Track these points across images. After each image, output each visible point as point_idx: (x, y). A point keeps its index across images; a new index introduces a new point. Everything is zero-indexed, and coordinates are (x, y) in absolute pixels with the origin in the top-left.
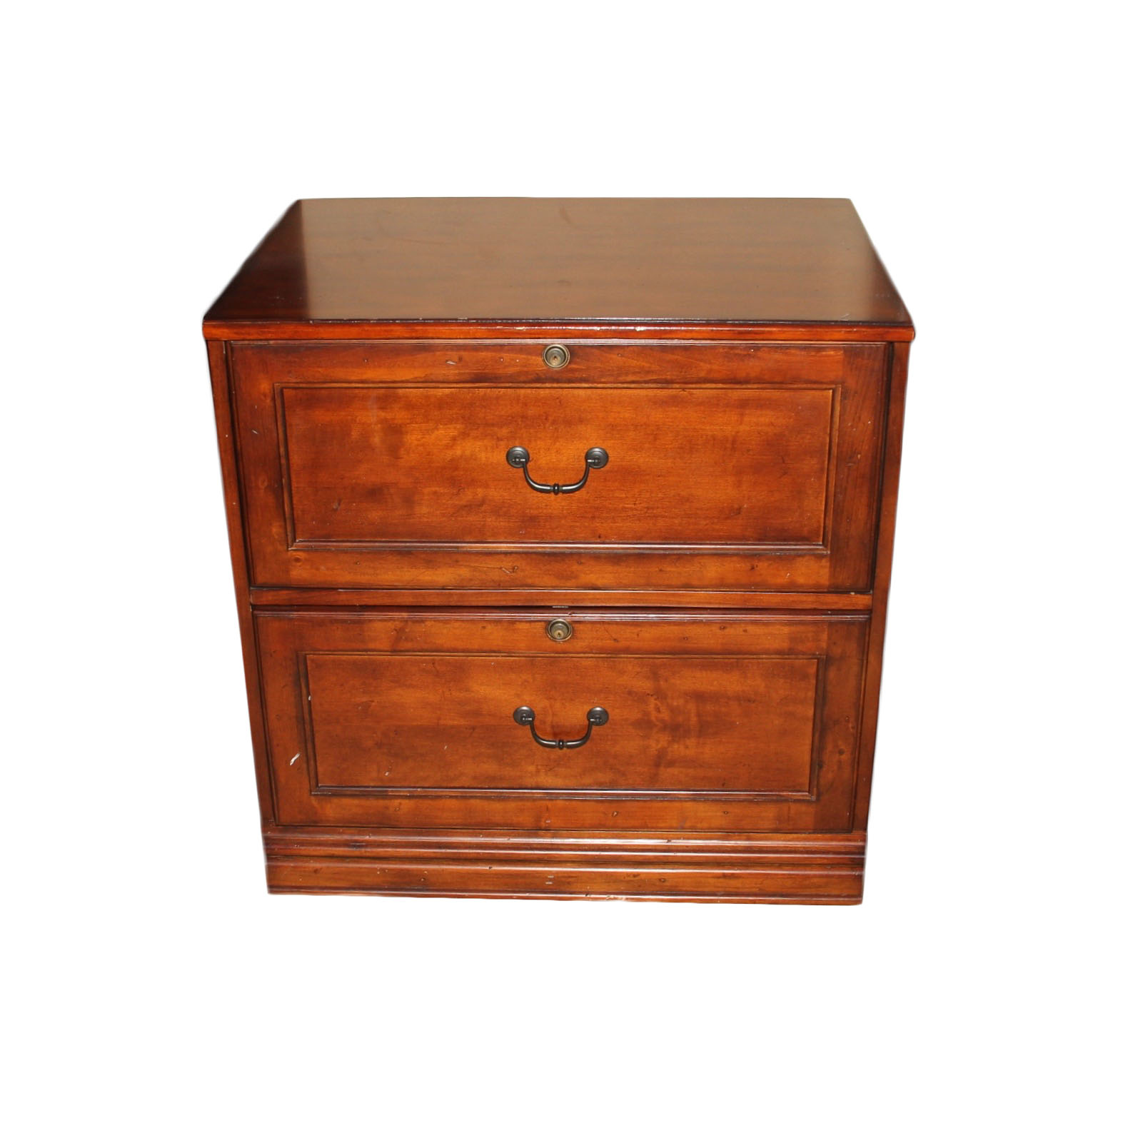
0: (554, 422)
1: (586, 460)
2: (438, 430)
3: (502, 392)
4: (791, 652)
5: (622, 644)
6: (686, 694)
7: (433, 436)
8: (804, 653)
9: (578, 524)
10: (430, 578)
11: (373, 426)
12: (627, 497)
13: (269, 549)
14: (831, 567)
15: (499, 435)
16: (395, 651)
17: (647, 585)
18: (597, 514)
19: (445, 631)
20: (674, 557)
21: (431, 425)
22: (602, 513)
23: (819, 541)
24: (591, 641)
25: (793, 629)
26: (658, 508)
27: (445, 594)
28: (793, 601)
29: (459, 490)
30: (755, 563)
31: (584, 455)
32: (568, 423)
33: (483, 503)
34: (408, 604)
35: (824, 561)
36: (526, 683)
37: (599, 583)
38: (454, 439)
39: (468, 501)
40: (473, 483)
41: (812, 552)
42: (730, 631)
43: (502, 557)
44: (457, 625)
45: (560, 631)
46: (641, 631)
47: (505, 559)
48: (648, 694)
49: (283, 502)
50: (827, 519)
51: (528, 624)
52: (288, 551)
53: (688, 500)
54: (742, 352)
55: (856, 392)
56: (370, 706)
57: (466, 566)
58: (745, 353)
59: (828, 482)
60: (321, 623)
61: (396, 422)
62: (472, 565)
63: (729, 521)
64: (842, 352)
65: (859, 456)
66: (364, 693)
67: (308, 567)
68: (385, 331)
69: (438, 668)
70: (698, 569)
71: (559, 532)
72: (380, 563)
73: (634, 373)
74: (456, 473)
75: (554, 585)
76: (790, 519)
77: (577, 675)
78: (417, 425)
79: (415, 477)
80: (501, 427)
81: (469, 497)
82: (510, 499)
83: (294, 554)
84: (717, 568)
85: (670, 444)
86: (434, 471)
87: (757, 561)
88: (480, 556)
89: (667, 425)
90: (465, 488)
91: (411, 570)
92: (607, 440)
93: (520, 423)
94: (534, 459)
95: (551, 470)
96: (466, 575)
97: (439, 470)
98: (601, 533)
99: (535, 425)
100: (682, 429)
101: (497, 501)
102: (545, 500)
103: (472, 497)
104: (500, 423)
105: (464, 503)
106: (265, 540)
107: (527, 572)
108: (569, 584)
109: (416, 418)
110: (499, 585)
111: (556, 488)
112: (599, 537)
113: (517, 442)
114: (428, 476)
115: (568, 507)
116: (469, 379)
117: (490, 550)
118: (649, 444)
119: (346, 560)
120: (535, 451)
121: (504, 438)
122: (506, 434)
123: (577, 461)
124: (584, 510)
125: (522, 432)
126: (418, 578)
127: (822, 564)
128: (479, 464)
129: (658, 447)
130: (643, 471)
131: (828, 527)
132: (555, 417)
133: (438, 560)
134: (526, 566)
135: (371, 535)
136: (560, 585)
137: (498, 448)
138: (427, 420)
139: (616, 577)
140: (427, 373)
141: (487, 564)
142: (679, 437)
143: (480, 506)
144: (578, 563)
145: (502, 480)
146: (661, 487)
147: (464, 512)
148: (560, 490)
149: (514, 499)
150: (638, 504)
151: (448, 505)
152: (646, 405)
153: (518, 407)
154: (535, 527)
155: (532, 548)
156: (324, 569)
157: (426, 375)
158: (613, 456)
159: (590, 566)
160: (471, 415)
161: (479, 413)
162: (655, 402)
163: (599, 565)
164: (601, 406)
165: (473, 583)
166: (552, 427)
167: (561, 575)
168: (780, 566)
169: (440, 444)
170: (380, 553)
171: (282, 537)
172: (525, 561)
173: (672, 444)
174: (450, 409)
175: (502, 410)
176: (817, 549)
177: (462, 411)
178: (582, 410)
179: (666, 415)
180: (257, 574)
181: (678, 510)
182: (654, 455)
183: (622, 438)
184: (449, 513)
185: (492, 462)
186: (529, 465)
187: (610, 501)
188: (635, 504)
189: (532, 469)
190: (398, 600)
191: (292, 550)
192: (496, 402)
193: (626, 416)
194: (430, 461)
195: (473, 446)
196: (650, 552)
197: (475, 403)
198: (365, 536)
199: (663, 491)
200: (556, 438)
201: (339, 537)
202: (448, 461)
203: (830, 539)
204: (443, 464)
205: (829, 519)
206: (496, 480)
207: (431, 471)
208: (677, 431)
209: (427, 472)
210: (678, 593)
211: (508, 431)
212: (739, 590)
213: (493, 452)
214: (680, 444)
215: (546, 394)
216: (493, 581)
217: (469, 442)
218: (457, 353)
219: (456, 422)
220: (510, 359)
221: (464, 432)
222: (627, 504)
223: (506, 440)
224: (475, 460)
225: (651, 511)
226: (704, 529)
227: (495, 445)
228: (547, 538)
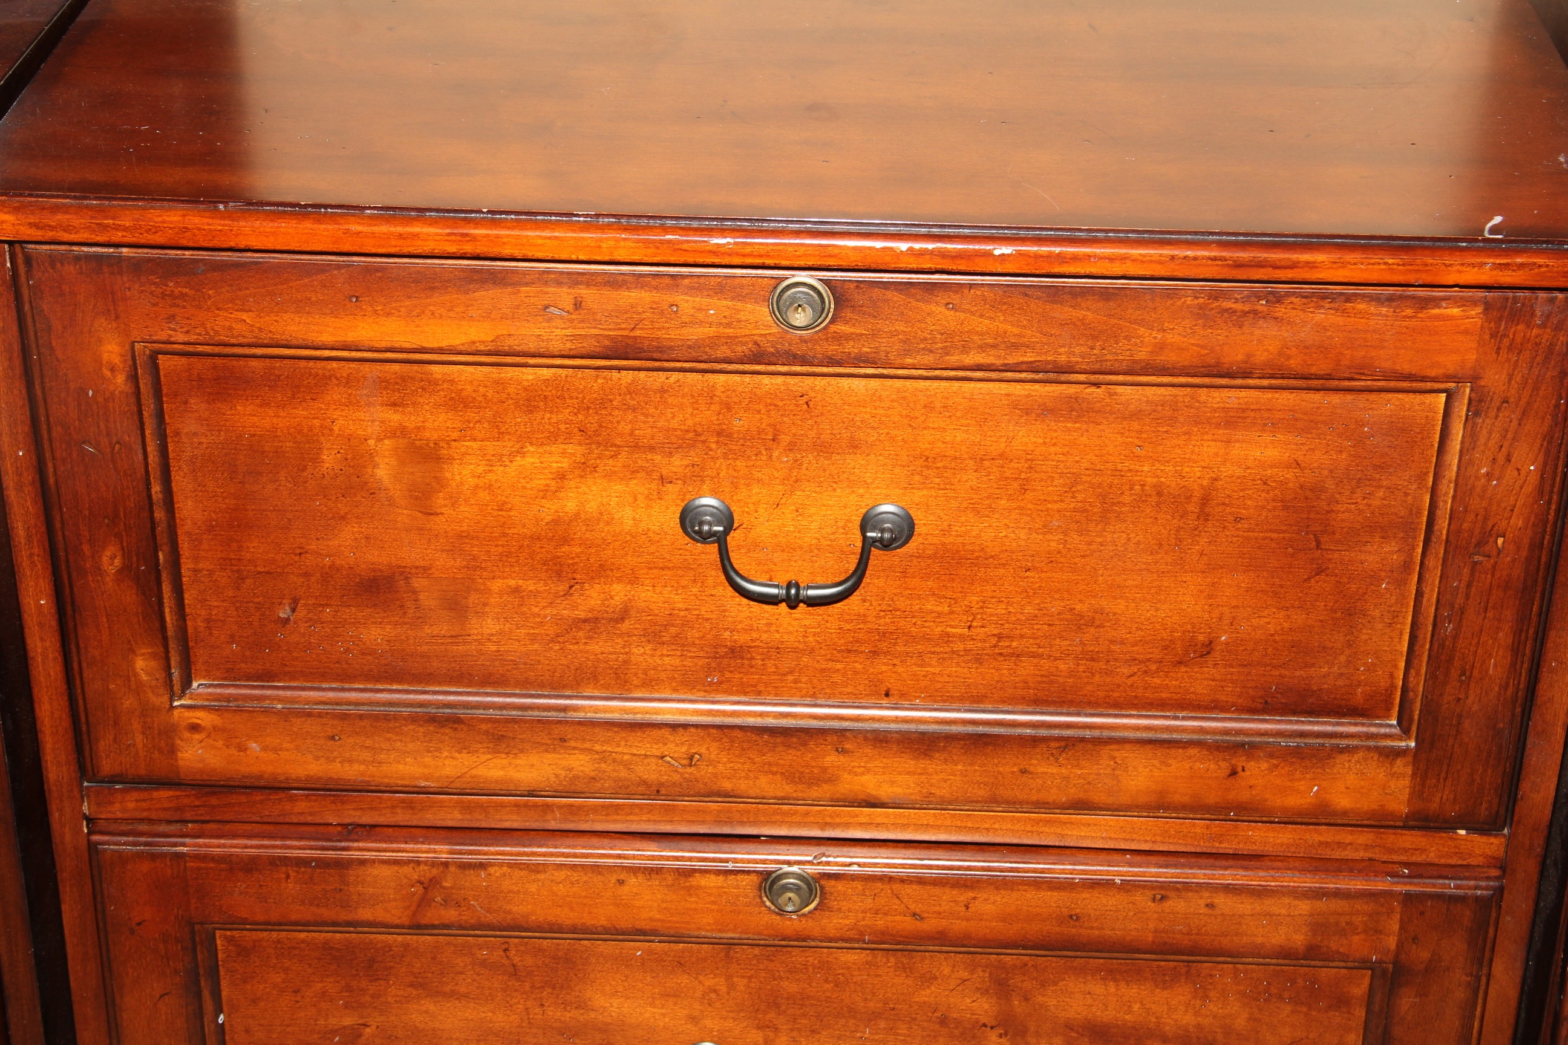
0: (791, 447)
1: (863, 529)
2: (523, 455)
3: (672, 380)
4: (1312, 953)
5: (930, 925)
6: (1069, 1026)
7: (512, 469)
8: (1344, 958)
9: (839, 666)
10: (501, 773)
11: (371, 442)
12: (952, 612)
13: (128, 703)
14: (1414, 775)
15: (664, 472)
16: (417, 927)
17: (993, 802)
18: (883, 646)
19: (533, 888)
20: (1053, 744)
21: (510, 444)
22: (895, 644)
23: (1388, 717)
24: (860, 915)
25: (1322, 905)
26: (1022, 636)
27: (536, 806)
28: (1321, 843)
29: (571, 587)
30: (1240, 761)
31: (857, 520)
32: (823, 448)
33: (624, 614)
34: (450, 824)
35: (1399, 762)
36: (713, 996)
37: (885, 792)
38: (561, 476)
39: (591, 610)
40: (602, 571)
41: (1372, 743)
42: (1177, 905)
43: (665, 732)
44: (562, 874)
45: (791, 895)
46: (974, 898)
47: (672, 739)
48: (985, 1025)
49: (161, 604)
50: (1412, 672)
51: (721, 878)
52: (172, 707)
53: (1091, 622)
54: (1239, 306)
55: (1506, 401)
56: (360, 1036)
57: (583, 750)
58: (1247, 308)
59: (1419, 594)
60: (250, 866)
61: (427, 434)
62: (598, 747)
63: (1183, 669)
64: (1479, 309)
65: (1500, 541)
66: (346, 1006)
67: (220, 743)
68: (401, 236)
69: (516, 960)
70: (1109, 771)
71: (796, 682)
72: (389, 739)
73: (982, 348)
74: (565, 549)
75: (780, 794)
76: (1325, 670)
77: (827, 981)
78: (475, 445)
79: (470, 555)
80: (671, 453)
81: (592, 602)
82: (687, 609)
83: (188, 714)
84: (1151, 771)
85: (1056, 502)
86: (515, 544)
87: (1244, 758)
88: (616, 729)
89: (1053, 460)
90: (584, 583)
91: (457, 755)
92: (913, 488)
93: (714, 446)
94: (744, 526)
95: (783, 551)
96: (582, 768)
97: (526, 543)
98: (890, 686)
99: (748, 452)
100: (1087, 469)
101: (657, 612)
102: (766, 615)
103: (599, 602)
104: (667, 446)
105: (583, 615)
106: (117, 685)
107: (721, 767)
108: (815, 793)
109: (474, 428)
110: (658, 791)
111: (793, 591)
112: (887, 695)
113: (705, 487)
114: (501, 554)
115: (818, 630)
116: (598, 350)
117: (639, 716)
118: (1008, 500)
119: (308, 732)
120: (746, 509)
121: (677, 479)
122: (680, 470)
123: (843, 533)
124: (853, 637)
125: (717, 465)
126: (474, 772)
127: (1394, 770)
128: (617, 531)
129: (1030, 506)
130: (992, 557)
131: (1412, 691)
132: (794, 435)
133: (521, 737)
134: (718, 754)
135: (369, 677)
136: (795, 795)
137: (661, 499)
138: (500, 433)
139: (922, 783)
140: (500, 333)
141: (631, 746)
142: (1080, 487)
143: (617, 621)
144: (837, 750)
145: (669, 568)
146: (1031, 594)
147: (581, 634)
148: (801, 598)
149: (696, 609)
150: (977, 627)
151: (545, 617)
152: (1006, 415)
153: (710, 412)
154: (743, 670)
155: (734, 714)
156: (258, 749)
157: (498, 337)
158: (924, 524)
159: (865, 759)
160: (601, 426)
161: (618, 422)
162: (1027, 409)
163: (884, 757)
164: (902, 416)
165: (599, 785)
166: (787, 456)
167: (797, 775)
168: (1296, 770)
169: (529, 486)
170: (386, 718)
171: (157, 679)
172: (718, 743)
173: (1062, 501)
174: (551, 412)
175: (673, 417)
176: (1386, 736)
177: (580, 416)
178: (858, 423)
179: (1052, 439)
180: (103, 755)
181: (1068, 643)
182: (1019, 525)
183: (948, 487)
184: (547, 635)
185: (649, 530)
186: (734, 537)
187: (914, 620)
188: (969, 627)
189: (739, 547)
190: (428, 816)
191: (182, 706)
192: (658, 399)
193: (958, 439)
194: (504, 523)
195: (604, 494)
196: (1002, 731)
197: (611, 401)
198: (352, 678)
199: (1037, 602)
200: (797, 481)
201: (293, 678)
202: (547, 524)
203: (1416, 717)
204: (534, 530)
205: (1418, 674)
206: (656, 568)
207: (508, 545)
208: (1074, 473)
209: (497, 546)
210: (1059, 818)
211: (685, 462)
212: (1199, 816)
213: (651, 507)
214: (1081, 502)
215: (777, 384)
216: (645, 782)
217: (595, 483)
218: (569, 290)
219: (565, 439)
220: (693, 308)
221: (584, 463)
222: (952, 627)
223: (680, 482)
224: (608, 523)
225: (1007, 644)
226: (1126, 683)
227: (655, 493)
228: (769, 694)
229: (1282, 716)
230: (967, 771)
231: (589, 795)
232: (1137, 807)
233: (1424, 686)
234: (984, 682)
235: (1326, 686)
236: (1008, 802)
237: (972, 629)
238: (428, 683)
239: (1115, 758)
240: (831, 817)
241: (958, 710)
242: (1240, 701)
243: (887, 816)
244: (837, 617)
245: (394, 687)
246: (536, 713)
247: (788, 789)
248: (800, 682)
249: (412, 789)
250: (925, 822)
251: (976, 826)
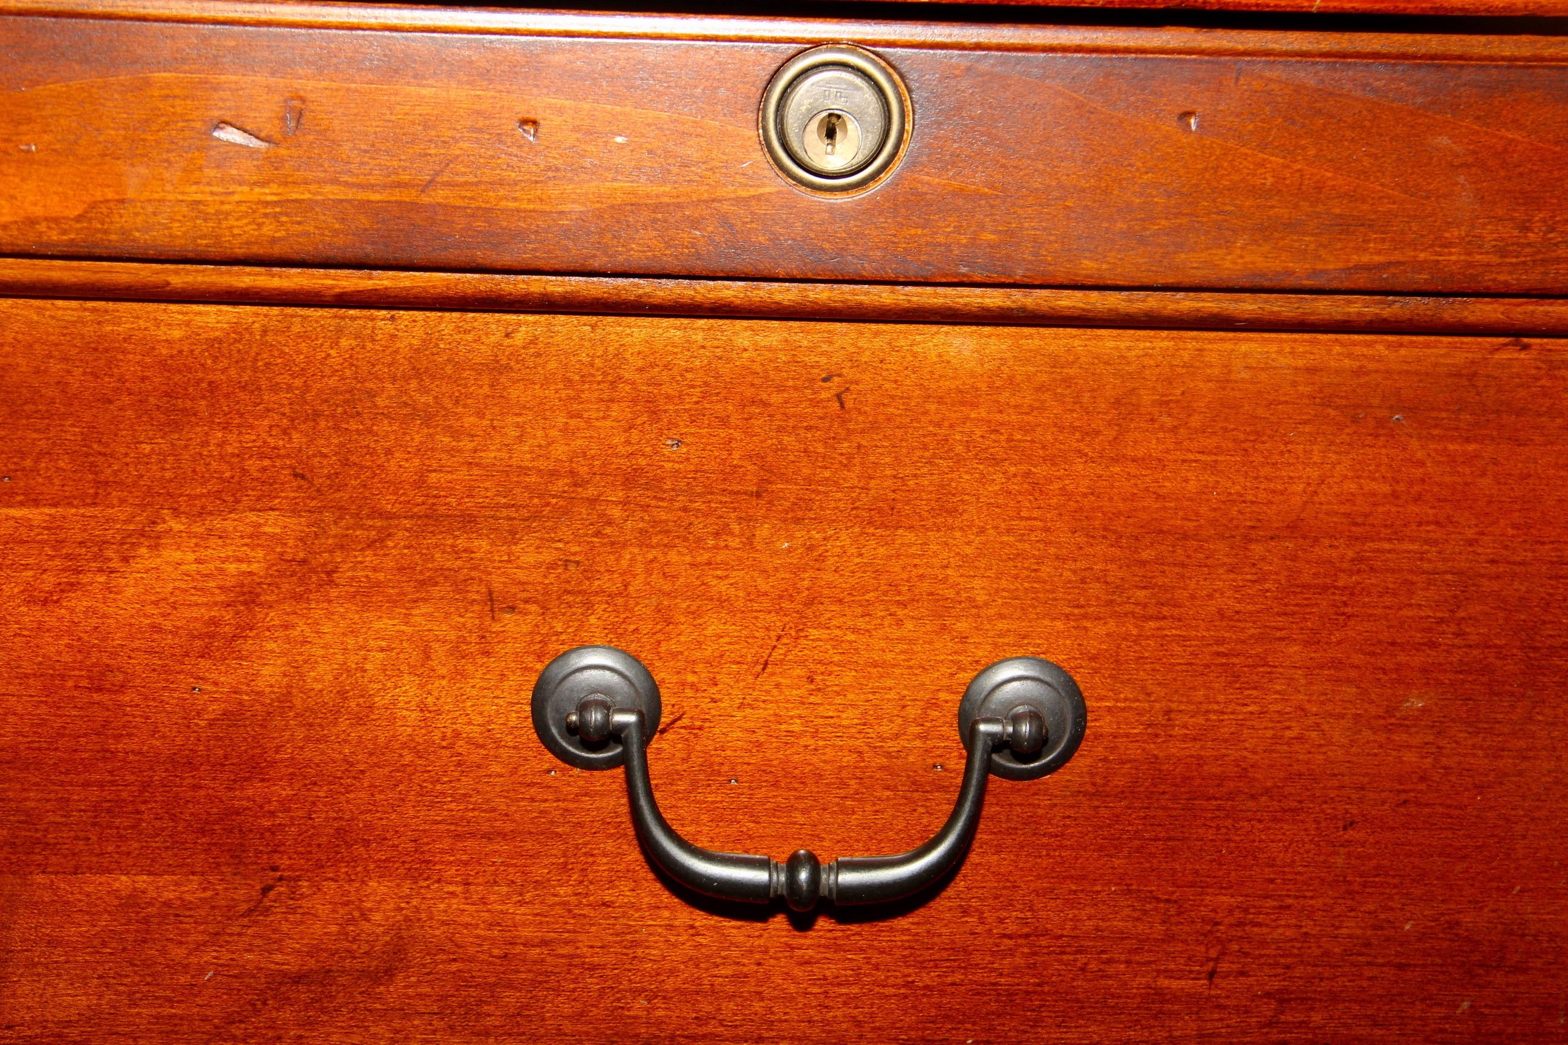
0: (799, 514)
1: (964, 718)
2: (156, 543)
3: (519, 338)
7: (129, 581)
12: (1170, 938)
15: (497, 582)
18: (1008, 1028)
21: (121, 513)
22: (1036, 1023)
26: (1334, 997)
29: (266, 890)
31: (949, 699)
33: (393, 960)
38: (249, 597)
39: (314, 951)
40: (341, 847)
53: (1498, 959)
73: (1263, 230)
74: (254, 789)
78: (35, 515)
79: (18, 810)
80: (513, 532)
81: (317, 928)
82: (544, 943)
85: (1418, 647)
86: (130, 778)
89: (1412, 540)
90: (298, 879)
92: (1085, 616)
93: (616, 512)
94: (685, 721)
95: (776, 784)
97: (159, 775)
99: (699, 527)
100: (1493, 561)
101: (472, 950)
102: (735, 953)
103: (334, 929)
104: (504, 513)
105: (293, 964)
109: (35, 470)
111: (803, 875)
113: (593, 620)
114: (96, 808)
115: (855, 990)
116: (340, 241)
118: (1307, 644)
120: (691, 678)
121: (526, 601)
122: (536, 576)
123: (918, 736)
124: (939, 1006)
125: (624, 563)
128: (382, 740)
129: (1357, 659)
130: (1267, 791)
132: (809, 481)
137: (487, 654)
138: (97, 483)
140: (99, 196)
142: (1475, 609)
143: (377, 981)
145: (504, 836)
146: (1357, 888)
147: (287, 1014)
148: (823, 891)
149: (567, 942)
150: (1227, 975)
151: (202, 971)
152: (1305, 422)
153: (608, 423)
157: (94, 205)
158: (1109, 709)
160: (346, 463)
161: (389, 452)
162: (1356, 406)
164: (1062, 429)
166: (791, 538)
169: (168, 625)
173: (1433, 645)
174: (226, 427)
175: (520, 439)
177: (295, 436)
178: (959, 449)
179: (1411, 483)
181: (1442, 1011)
182: (1329, 707)
183: (1165, 611)
184: (205, 1019)
185: (457, 734)
186: (659, 750)
187: (1082, 959)
188: (1211, 975)
189: (673, 777)
192: (486, 390)
193: (1192, 486)
194: (106, 724)
195: (351, 641)
197: (372, 395)
199: (1371, 907)
200: (810, 603)
202: (211, 724)
204: (179, 741)
206: (473, 835)
207: (113, 783)
208: (1460, 573)
209: (87, 784)
211: (547, 556)
213: (464, 675)
214: (1477, 646)
215: (769, 349)
217: (329, 615)
218: (272, 80)
219: (259, 499)
220: (576, 129)
221: (304, 562)
222: (1170, 974)
223: (533, 608)
224: (360, 720)
225: (1301, 1017)
227: (474, 638)
237: (1216, 981)
244: (898, 953)
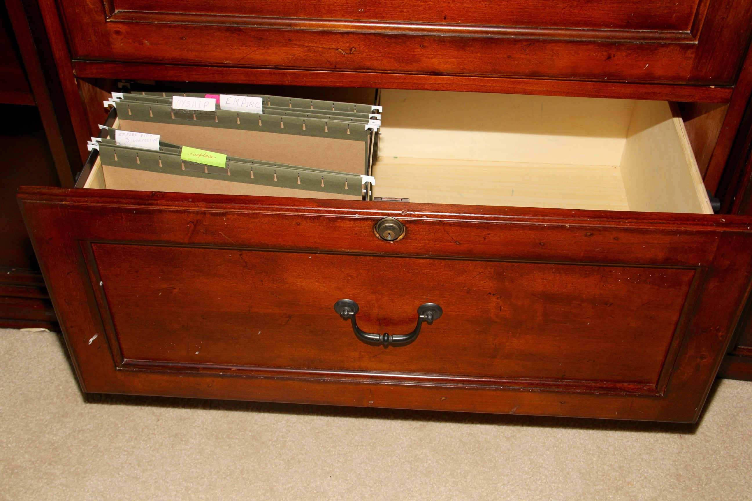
10: (262, 57)
13: (86, 19)
14: (695, 59)
17: (494, 72)
20: (524, 43)
23: (686, 29)
27: (279, 74)
30: (613, 52)
35: (689, 52)
37: (443, 67)
41: (677, 42)
43: (339, 36)
47: (341, 40)
52: (106, 22)
57: (300, 46)
62: (306, 44)
63: (590, 5)
67: (130, 41)
70: (549, 57)
71: (401, 11)
72: (208, 39)
75: (393, 68)
76: (658, 5)
83: (114, 25)
84: (570, 57)
87: (615, 50)
88: (315, 35)
91: (240, 47)
96: (300, 55)
98: (446, 14)
106: (79, 10)
107: (365, 54)
108: (409, 68)
110: (335, 66)
112: (445, 19)
117: (326, 29)
119: (170, 35)
126: (249, 56)
127: (686, 56)
131: (701, 15)
133: (270, 38)
134: (364, 48)
135: (197, 9)
136: (400, 69)
139: (460, 63)
141: (322, 44)
144: (420, 46)
154: (376, 5)
155: (371, 28)
156: (148, 44)
159: (434, 50)
163: (443, 50)
165: (307, 63)
167: (401, 58)
168: (639, 56)
170: (206, 28)
171: (98, 7)
172: (364, 42)
176: (685, 39)
180: (78, 45)
190: (230, 78)
191: (111, 21)
196: (500, 36)
198: (189, 9)
201: (162, 9)
203: (700, 28)
205: (705, 5)
210: (524, 81)
212: (590, 80)
216: (328, 62)
226: (561, 13)
228: (388, 18)
229: (634, 29)
230: (482, 57)
231: (303, 68)
232: (562, 75)
233: (707, 12)
234: (492, 12)
235: (658, 13)
236: (500, 73)
238: (225, 12)
239: (553, 50)
240: (417, 80)
241: (479, 27)
242: (615, 21)
243: (443, 79)
245: (210, 14)
246: (277, 27)
247: (397, 66)
248: (403, 12)
249: (221, 65)
250: (461, 83)
251: (485, 85)
